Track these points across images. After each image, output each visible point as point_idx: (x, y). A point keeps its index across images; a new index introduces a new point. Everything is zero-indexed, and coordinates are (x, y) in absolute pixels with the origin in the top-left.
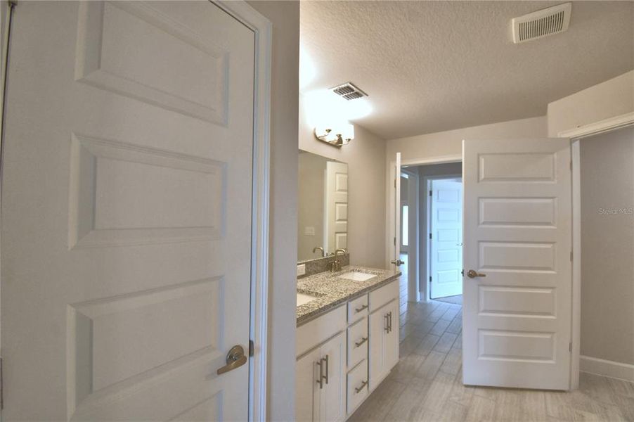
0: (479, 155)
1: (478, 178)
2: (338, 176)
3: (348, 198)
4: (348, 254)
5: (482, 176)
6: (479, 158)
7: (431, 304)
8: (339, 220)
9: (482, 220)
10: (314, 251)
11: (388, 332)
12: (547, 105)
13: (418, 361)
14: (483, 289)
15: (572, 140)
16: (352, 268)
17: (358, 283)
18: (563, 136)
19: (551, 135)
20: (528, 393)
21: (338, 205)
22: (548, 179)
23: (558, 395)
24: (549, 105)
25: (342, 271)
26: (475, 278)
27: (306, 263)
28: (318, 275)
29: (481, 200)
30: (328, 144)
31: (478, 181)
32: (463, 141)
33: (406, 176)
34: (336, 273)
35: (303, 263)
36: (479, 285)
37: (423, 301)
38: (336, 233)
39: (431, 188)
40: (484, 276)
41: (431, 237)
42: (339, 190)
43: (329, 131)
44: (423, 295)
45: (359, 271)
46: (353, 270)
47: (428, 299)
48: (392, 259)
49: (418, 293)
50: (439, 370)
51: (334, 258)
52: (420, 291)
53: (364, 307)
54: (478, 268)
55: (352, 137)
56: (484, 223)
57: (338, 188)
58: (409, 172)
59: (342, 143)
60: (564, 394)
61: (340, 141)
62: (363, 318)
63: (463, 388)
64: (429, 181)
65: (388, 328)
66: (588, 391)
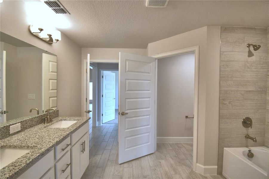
0: (126, 60)
1: (126, 70)
2: (51, 63)
3: (57, 77)
4: (58, 111)
5: (127, 70)
6: (126, 62)
7: (102, 126)
8: (52, 90)
9: (127, 89)
10: (31, 111)
11: (83, 153)
12: (148, 44)
13: (99, 159)
14: (127, 119)
15: (156, 59)
16: (60, 118)
17: (64, 130)
18: (153, 57)
19: (149, 56)
20: (142, 158)
21: (51, 81)
22: (149, 73)
23: (151, 156)
24: (149, 44)
25: (53, 122)
26: (124, 115)
27: (21, 122)
28: (32, 129)
29: (127, 80)
30: (41, 39)
31: (126, 72)
32: (120, 53)
33: (92, 68)
34: (48, 124)
35: (19, 123)
36: (125, 118)
37: (99, 125)
38: (50, 97)
39: (103, 74)
40: (127, 114)
41: (102, 96)
42: (52, 72)
43: (41, 30)
44: (99, 123)
45: (65, 120)
46: (61, 120)
47: (101, 124)
48: (85, 110)
49: (97, 122)
50: (108, 160)
51: (47, 115)
52: (98, 121)
53: (68, 145)
54: (125, 111)
55: (60, 39)
56: (128, 91)
57: (51, 71)
58: (93, 66)
59: (52, 41)
60: (153, 154)
61: (51, 40)
62: (67, 152)
63: (119, 166)
64: (102, 71)
65: (83, 150)
66: (159, 151)
